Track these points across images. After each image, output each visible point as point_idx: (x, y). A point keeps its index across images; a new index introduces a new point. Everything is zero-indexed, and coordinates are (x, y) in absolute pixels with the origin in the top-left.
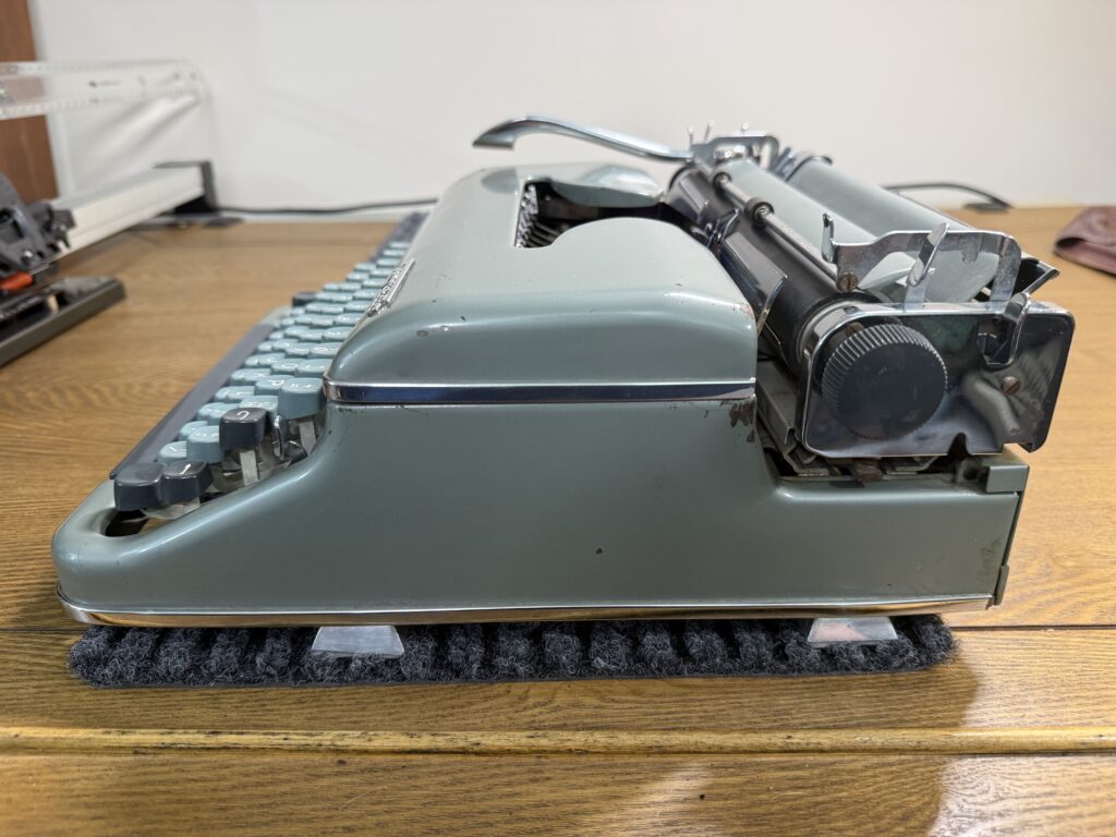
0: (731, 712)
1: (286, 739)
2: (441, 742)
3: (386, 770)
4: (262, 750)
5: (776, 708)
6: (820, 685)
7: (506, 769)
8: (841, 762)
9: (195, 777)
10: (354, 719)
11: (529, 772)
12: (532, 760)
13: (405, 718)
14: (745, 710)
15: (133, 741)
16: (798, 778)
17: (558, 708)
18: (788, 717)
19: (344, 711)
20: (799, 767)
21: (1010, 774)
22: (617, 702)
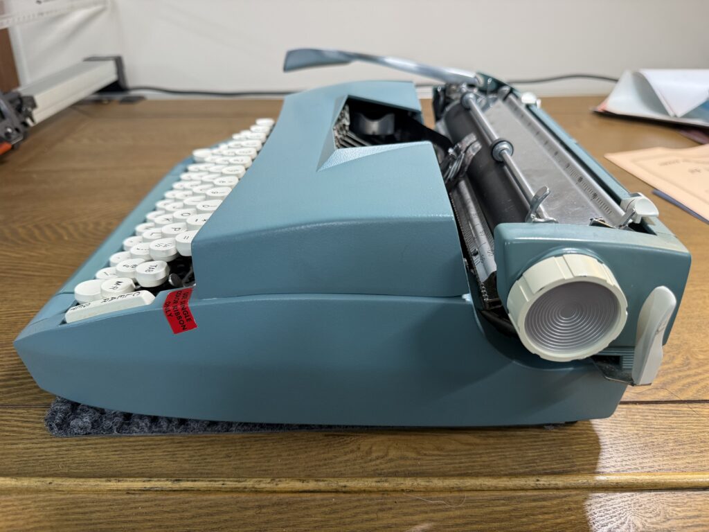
0: (499, 462)
1: (223, 484)
2: (322, 485)
3: (288, 504)
4: (208, 491)
5: (527, 459)
6: (553, 442)
7: (364, 502)
8: (569, 496)
9: (168, 510)
10: (264, 468)
11: (378, 504)
12: (379, 496)
13: (296, 467)
14: (508, 460)
15: (126, 486)
16: (544, 507)
17: (391, 460)
18: (535, 465)
19: (256, 462)
20: (544, 499)
21: (672, 503)
22: (429, 456)
